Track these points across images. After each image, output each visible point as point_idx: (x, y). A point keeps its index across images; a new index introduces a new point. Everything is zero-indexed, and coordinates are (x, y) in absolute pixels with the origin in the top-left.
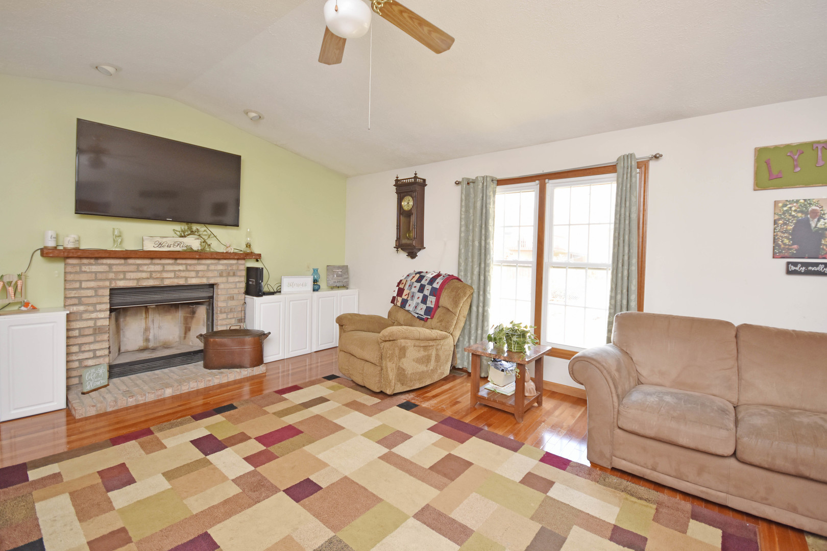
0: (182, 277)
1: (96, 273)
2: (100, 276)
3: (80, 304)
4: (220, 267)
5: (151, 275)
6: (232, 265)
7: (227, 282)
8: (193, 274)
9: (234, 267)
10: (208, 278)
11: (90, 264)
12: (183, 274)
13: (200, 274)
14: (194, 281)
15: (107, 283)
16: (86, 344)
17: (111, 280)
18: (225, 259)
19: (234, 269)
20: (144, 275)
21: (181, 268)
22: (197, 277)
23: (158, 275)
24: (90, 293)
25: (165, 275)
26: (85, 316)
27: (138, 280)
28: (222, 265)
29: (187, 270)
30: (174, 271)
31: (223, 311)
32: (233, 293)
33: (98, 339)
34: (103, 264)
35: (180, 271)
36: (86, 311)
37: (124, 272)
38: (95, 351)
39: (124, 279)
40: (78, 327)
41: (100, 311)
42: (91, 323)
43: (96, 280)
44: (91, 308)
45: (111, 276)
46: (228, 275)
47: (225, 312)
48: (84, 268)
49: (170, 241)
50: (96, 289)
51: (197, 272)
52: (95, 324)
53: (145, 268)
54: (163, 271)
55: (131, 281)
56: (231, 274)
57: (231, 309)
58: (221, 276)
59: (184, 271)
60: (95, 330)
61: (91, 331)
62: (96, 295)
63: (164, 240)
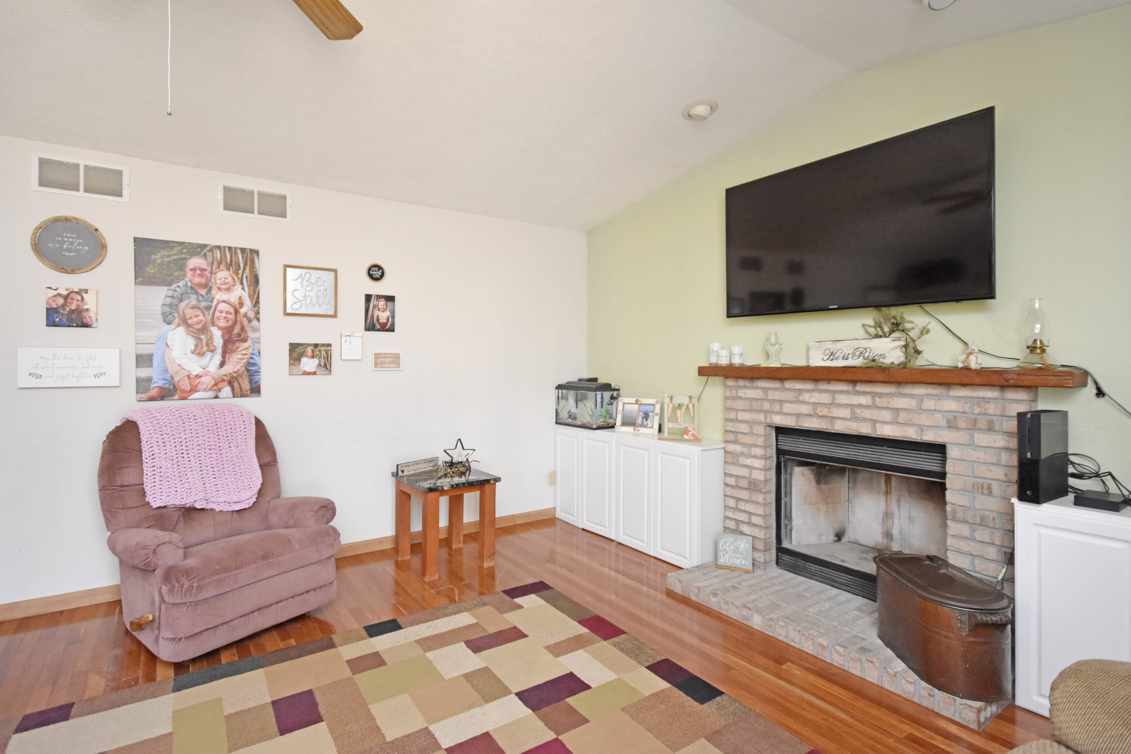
0: (864, 420)
1: (751, 399)
2: (756, 405)
3: (736, 442)
4: (950, 405)
5: (815, 409)
6: (988, 400)
7: (972, 444)
8: (886, 416)
9: (992, 408)
10: (921, 428)
11: (746, 387)
12: (867, 414)
13: (903, 417)
14: (888, 431)
15: (761, 417)
16: (743, 500)
17: (766, 412)
18: (964, 385)
19: (991, 411)
20: (805, 409)
21: (864, 400)
22: (895, 422)
23: (825, 412)
24: (744, 428)
25: (836, 412)
26: (742, 460)
27: (798, 416)
28: (953, 401)
29: (875, 407)
30: (852, 406)
31: (960, 515)
32: (989, 475)
33: (754, 498)
34: (757, 388)
35: (860, 406)
36: (742, 454)
37: (781, 402)
38: (750, 514)
39: (780, 413)
40: (735, 473)
41: (755, 457)
42: (745, 472)
43: (750, 410)
44: (746, 450)
45: (766, 406)
46: (973, 427)
47: (965, 521)
48: (742, 393)
49: (846, 347)
50: (751, 423)
51: (897, 410)
52: (750, 474)
53: (806, 397)
54: (833, 404)
55: (789, 417)
56: (982, 424)
57: (983, 518)
58: (951, 426)
59: (868, 407)
60: (750, 483)
61: (744, 484)
62: (752, 433)
63: (838, 346)
